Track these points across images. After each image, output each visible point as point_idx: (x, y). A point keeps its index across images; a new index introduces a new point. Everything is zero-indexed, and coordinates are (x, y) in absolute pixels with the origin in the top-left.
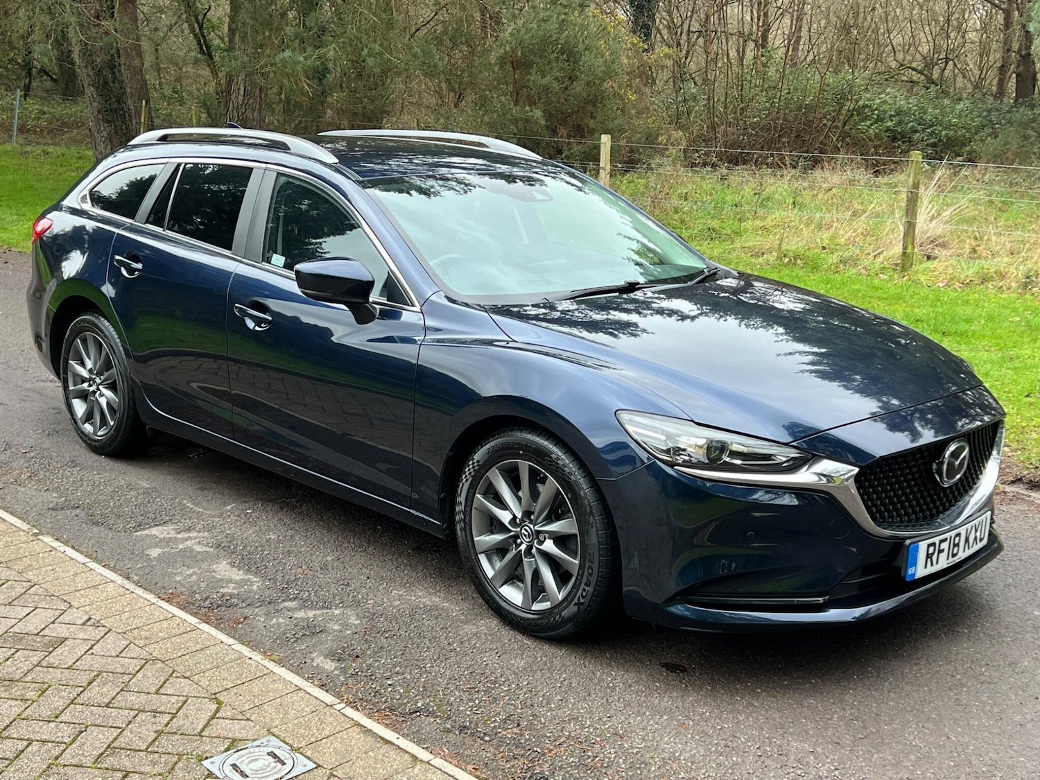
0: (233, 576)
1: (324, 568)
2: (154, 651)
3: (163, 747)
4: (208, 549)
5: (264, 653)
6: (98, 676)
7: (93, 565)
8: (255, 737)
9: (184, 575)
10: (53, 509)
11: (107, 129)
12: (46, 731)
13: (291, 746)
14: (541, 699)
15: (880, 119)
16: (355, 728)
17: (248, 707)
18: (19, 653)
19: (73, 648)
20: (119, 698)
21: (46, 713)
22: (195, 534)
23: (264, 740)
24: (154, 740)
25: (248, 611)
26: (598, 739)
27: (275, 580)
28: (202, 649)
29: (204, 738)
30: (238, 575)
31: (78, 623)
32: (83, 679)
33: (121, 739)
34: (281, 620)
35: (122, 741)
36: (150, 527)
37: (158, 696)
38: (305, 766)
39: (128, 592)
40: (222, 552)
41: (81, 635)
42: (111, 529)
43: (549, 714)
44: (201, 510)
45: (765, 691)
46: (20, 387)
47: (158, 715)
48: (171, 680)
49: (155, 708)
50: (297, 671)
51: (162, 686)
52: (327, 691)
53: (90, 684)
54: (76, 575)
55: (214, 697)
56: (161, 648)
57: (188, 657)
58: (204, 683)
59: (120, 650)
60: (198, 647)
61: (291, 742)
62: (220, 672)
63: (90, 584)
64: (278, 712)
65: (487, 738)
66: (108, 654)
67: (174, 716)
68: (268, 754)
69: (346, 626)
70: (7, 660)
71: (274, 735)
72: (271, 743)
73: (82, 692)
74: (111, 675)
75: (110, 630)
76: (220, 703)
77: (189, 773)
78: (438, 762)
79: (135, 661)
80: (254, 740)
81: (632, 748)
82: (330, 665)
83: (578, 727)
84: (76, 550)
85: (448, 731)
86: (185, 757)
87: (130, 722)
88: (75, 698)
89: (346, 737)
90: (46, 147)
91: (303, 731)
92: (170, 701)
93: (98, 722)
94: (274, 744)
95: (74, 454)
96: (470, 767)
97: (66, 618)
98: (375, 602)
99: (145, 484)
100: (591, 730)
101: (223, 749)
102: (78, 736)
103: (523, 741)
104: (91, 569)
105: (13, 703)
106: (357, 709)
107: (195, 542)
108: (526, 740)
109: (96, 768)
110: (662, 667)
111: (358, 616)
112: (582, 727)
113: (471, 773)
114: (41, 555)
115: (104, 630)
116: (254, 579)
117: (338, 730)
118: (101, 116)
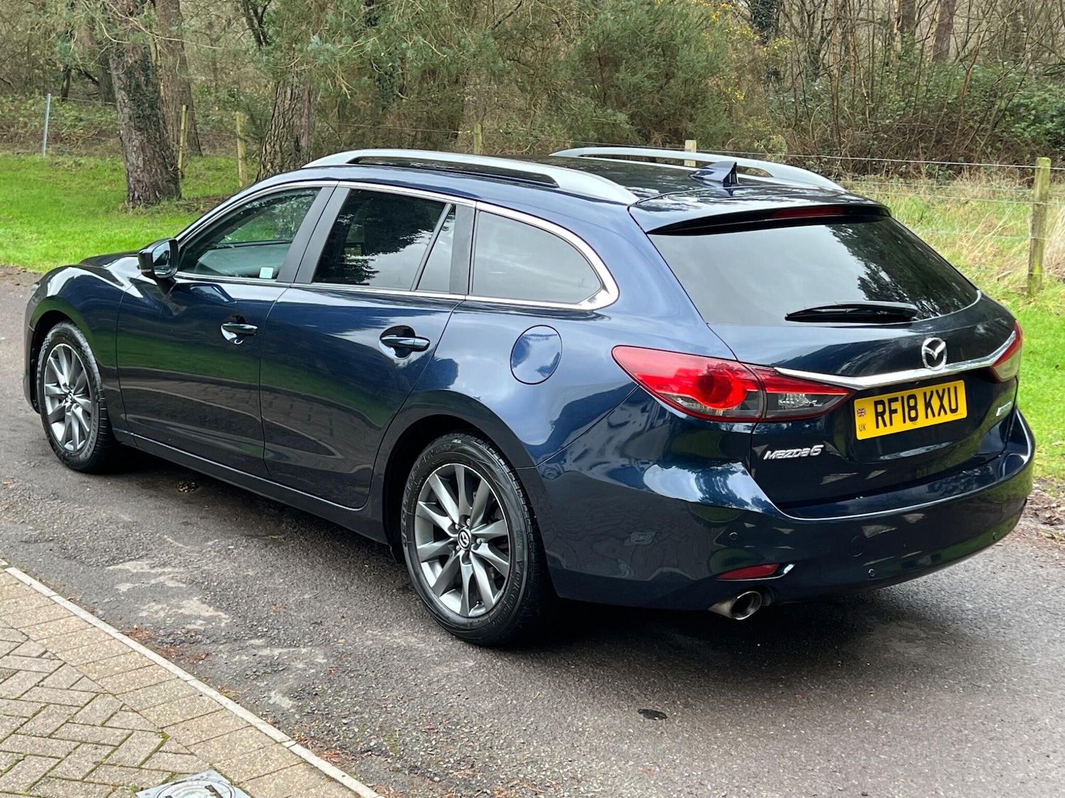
0: (202, 614)
1: (299, 606)
2: (107, 685)
3: (99, 778)
4: (181, 585)
5: (220, 691)
6: (44, 707)
7: (58, 599)
8: (196, 771)
9: (152, 611)
10: (26, 542)
11: (140, 138)
13: (231, 781)
14: (502, 741)
15: (1038, 120)
16: (301, 765)
17: (193, 742)
19: (24, 680)
20: (63, 729)
22: (170, 570)
23: (204, 774)
24: (92, 771)
25: (211, 648)
26: (554, 783)
27: (245, 618)
28: (156, 684)
29: (143, 771)
30: (209, 612)
31: (33, 655)
32: (28, 712)
33: (58, 769)
34: (244, 658)
35: (59, 771)
36: (124, 561)
37: (102, 730)
39: (90, 626)
40: (195, 587)
41: (34, 668)
42: (84, 563)
43: (507, 756)
44: (181, 545)
46: (13, 416)
47: (100, 747)
48: (118, 715)
49: (98, 740)
50: (252, 708)
51: (110, 718)
52: (279, 729)
53: (34, 715)
54: (39, 608)
55: (160, 731)
56: (115, 682)
57: (140, 691)
58: (153, 717)
59: (71, 683)
60: (153, 682)
61: (232, 777)
62: (171, 707)
63: (53, 618)
64: (223, 748)
65: (437, 779)
66: (59, 686)
67: (116, 748)
68: (206, 787)
69: (312, 664)
71: (216, 770)
72: (210, 777)
73: (26, 723)
74: (58, 706)
75: (65, 663)
76: (165, 737)
79: (86, 694)
80: (194, 774)
81: (588, 792)
82: (286, 703)
83: (535, 770)
84: (44, 584)
85: (398, 770)
86: (120, 788)
87: (70, 753)
88: (18, 728)
89: (290, 773)
90: (78, 158)
91: (247, 767)
92: (114, 734)
93: (37, 752)
94: (215, 778)
95: (58, 486)
97: (22, 650)
98: (346, 641)
99: (127, 518)
100: (549, 773)
101: (161, 781)
102: (15, 764)
103: (473, 782)
104: (56, 603)
106: (307, 747)
107: (169, 577)
108: (477, 781)
109: (28, 795)
110: (640, 713)
111: (325, 654)
112: (540, 770)
114: (6, 587)
115: (58, 663)
116: (223, 615)
117: (282, 767)
118: (132, 124)
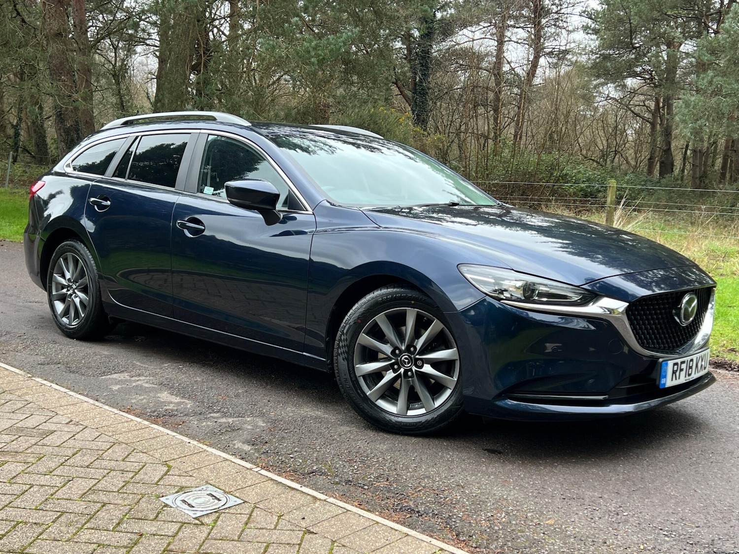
0: (173, 401)
1: (237, 396)
2: (119, 438)
3: (130, 490)
4: (154, 386)
5: (199, 441)
7: (71, 393)
9: (138, 399)
10: (41, 364)
12: (43, 480)
13: (224, 491)
14: (401, 466)
16: (269, 481)
17: (190, 469)
18: (21, 438)
19: (60, 436)
20: (96, 463)
21: (43, 470)
22: (144, 378)
23: (204, 487)
24: (123, 486)
25: (185, 418)
26: (446, 488)
27: (203, 403)
28: (154, 438)
29: (160, 486)
30: (177, 399)
31: (63, 423)
32: (69, 453)
33: (99, 485)
34: (209, 423)
36: (111, 374)
37: (124, 463)
38: (236, 501)
39: (98, 408)
40: (163, 387)
41: (66, 429)
42: (83, 375)
43: (409, 474)
44: (147, 366)
45: (560, 464)
47: (125, 472)
48: (133, 455)
49: (123, 468)
50: (224, 450)
51: (127, 457)
52: (247, 461)
54: (60, 398)
55: (165, 463)
56: (124, 437)
57: (144, 441)
58: (157, 456)
59: (94, 438)
60: (151, 436)
61: (223, 488)
62: (168, 450)
63: (71, 403)
64: (212, 472)
65: (366, 487)
66: (86, 440)
67: (137, 473)
68: (207, 494)
69: (256, 426)
70: (13, 441)
71: (211, 485)
72: (208, 489)
73: (68, 459)
74: (89, 450)
75: (86, 427)
76: (170, 467)
77: (150, 504)
78: (332, 500)
79: (106, 443)
80: (196, 487)
81: (472, 493)
82: (247, 448)
83: (430, 482)
84: (60, 385)
85: (337, 483)
86: (146, 496)
87: (105, 476)
88: (64, 462)
89: (263, 486)
91: (232, 483)
92: (133, 465)
93: (81, 476)
94: (212, 489)
95: (54, 338)
96: (356, 504)
97: (54, 420)
98: (276, 414)
100: (440, 483)
101: (174, 491)
102: (67, 483)
103: (392, 489)
104: (70, 395)
105: (18, 464)
106: (270, 471)
107: (144, 382)
109: (81, 501)
110: (485, 451)
111: (264, 422)
112: (434, 482)
114: (34, 387)
115: (81, 427)
116: (187, 401)
117: (256, 482)
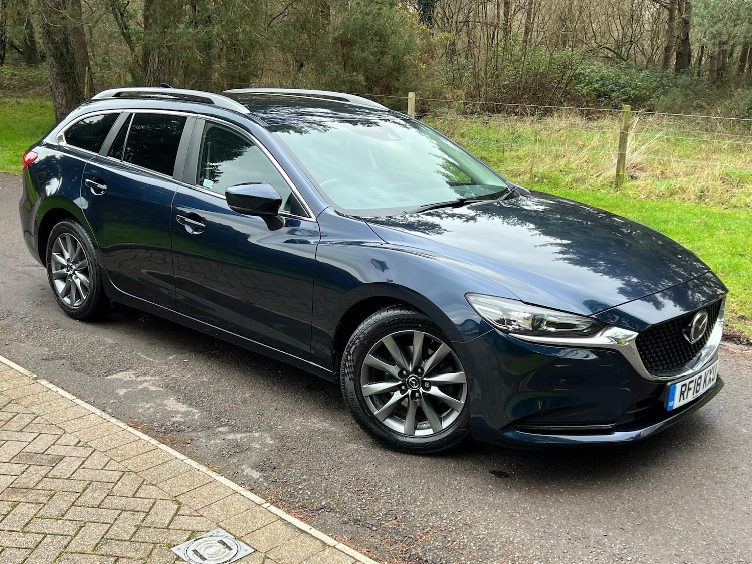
0: (179, 409)
1: (244, 402)
2: (129, 465)
3: (142, 538)
4: (160, 389)
5: (207, 466)
6: (89, 484)
7: (78, 401)
8: (208, 529)
9: (144, 408)
10: (46, 360)
11: (63, 87)
12: (55, 527)
13: (234, 536)
14: (409, 498)
15: (590, 83)
16: (279, 521)
17: (200, 507)
18: (31, 468)
19: (69, 463)
20: (107, 501)
21: (55, 513)
22: (150, 378)
23: (214, 532)
24: (135, 533)
25: (193, 434)
26: (454, 528)
27: (210, 411)
28: (163, 464)
29: (171, 531)
30: (183, 408)
31: (72, 444)
32: (80, 487)
33: (111, 532)
34: (217, 441)
35: (111, 534)
36: (117, 373)
37: (134, 499)
38: (246, 551)
39: (106, 421)
40: (170, 390)
41: (75, 454)
42: (89, 374)
43: (417, 509)
44: (152, 360)
45: (566, 490)
46: (14, 270)
47: (136, 513)
48: (143, 487)
49: (133, 508)
50: (233, 478)
51: (136, 492)
52: (255, 494)
53: (84, 491)
54: (66, 408)
55: (175, 499)
56: (133, 463)
57: (153, 469)
58: (167, 489)
59: (104, 465)
60: (160, 462)
61: (234, 533)
63: (78, 416)
64: (222, 510)
65: (374, 528)
66: (95, 467)
67: (148, 514)
68: (218, 542)
69: (264, 444)
70: (23, 473)
71: (221, 528)
72: (219, 534)
73: (79, 497)
74: (99, 483)
75: (95, 450)
76: (179, 504)
77: (163, 557)
78: (341, 546)
79: (115, 472)
80: (207, 532)
81: (479, 535)
82: (255, 475)
83: (438, 519)
84: (65, 390)
85: (346, 523)
86: (158, 545)
87: (116, 519)
88: (75, 502)
89: (273, 528)
90: (18, 99)
91: (242, 525)
92: (143, 503)
93: (93, 519)
94: (223, 534)
95: (57, 319)
96: (365, 550)
97: (63, 440)
98: (283, 427)
99: (110, 341)
100: (448, 522)
101: (185, 538)
102: (80, 530)
103: (400, 530)
104: (77, 404)
105: (30, 506)
106: (279, 507)
107: (150, 383)
108: (403, 530)
109: (95, 554)
110: (492, 473)
111: (271, 437)
112: (442, 519)
113: (365, 555)
114: (40, 394)
115: (91, 450)
116: (194, 410)
117: (266, 523)
118: (58, 78)
